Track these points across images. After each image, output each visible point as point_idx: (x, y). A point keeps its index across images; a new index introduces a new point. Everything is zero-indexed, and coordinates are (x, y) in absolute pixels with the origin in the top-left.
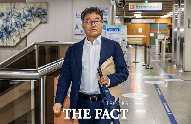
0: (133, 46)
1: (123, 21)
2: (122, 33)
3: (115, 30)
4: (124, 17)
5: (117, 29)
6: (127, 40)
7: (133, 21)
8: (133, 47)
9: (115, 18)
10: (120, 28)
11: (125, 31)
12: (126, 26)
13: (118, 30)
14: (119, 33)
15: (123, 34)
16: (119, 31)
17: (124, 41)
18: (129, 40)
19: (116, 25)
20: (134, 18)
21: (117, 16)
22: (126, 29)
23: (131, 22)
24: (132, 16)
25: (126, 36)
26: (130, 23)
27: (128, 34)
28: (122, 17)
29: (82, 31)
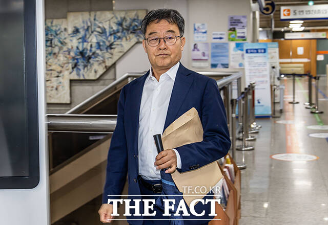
0: (288, 77)
1: (271, 36)
2: (269, 56)
3: (259, 51)
4: (274, 29)
5: (261, 49)
6: (278, 68)
7: (287, 36)
8: (288, 79)
9: (258, 32)
10: (268, 47)
11: (275, 52)
12: (276, 44)
13: (263, 51)
14: (265, 57)
15: (271, 58)
16: (265, 52)
17: (274, 70)
18: (282, 67)
19: (260, 44)
20: (289, 32)
21: (261, 29)
22: (277, 50)
23: (283, 37)
24: (286, 28)
25: (277, 61)
26: (282, 39)
27: (281, 57)
28: (269, 29)
29: (204, 54)
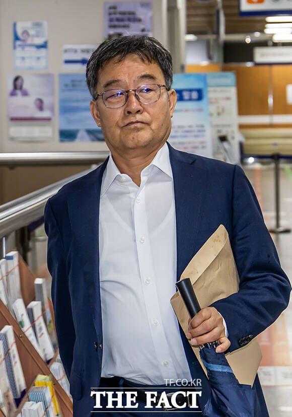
0: (263, 164)
1: (218, 56)
2: (213, 109)
3: (186, 95)
4: (223, 36)
5: (191, 90)
6: (237, 137)
7: (261, 55)
8: (265, 167)
9: (183, 45)
10: (206, 85)
11: (228, 99)
12: (230, 78)
13: (195, 95)
14: (200, 110)
15: (219, 114)
16: (200, 98)
17: (225, 144)
18: (247, 138)
19: (189, 76)
20: (264, 44)
21: (191, 37)
22: (233, 92)
24: (257, 35)
25: (232, 120)
26: (249, 64)
27: (242, 111)
28: (211, 37)
29: (40, 105)
